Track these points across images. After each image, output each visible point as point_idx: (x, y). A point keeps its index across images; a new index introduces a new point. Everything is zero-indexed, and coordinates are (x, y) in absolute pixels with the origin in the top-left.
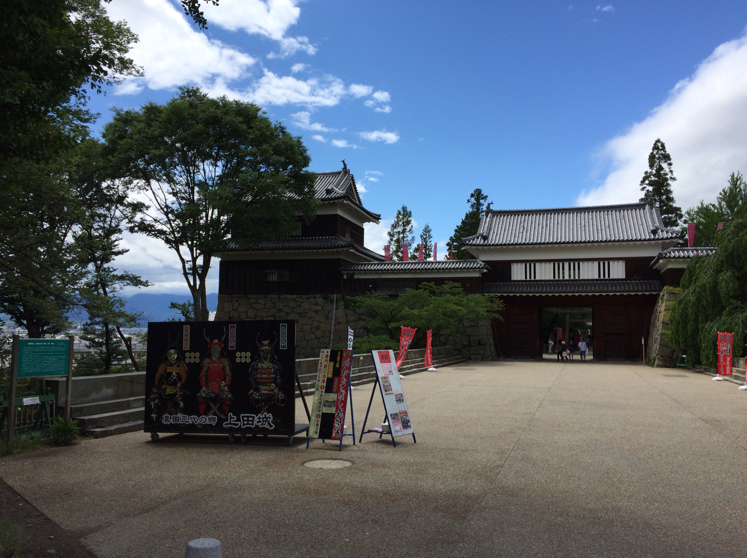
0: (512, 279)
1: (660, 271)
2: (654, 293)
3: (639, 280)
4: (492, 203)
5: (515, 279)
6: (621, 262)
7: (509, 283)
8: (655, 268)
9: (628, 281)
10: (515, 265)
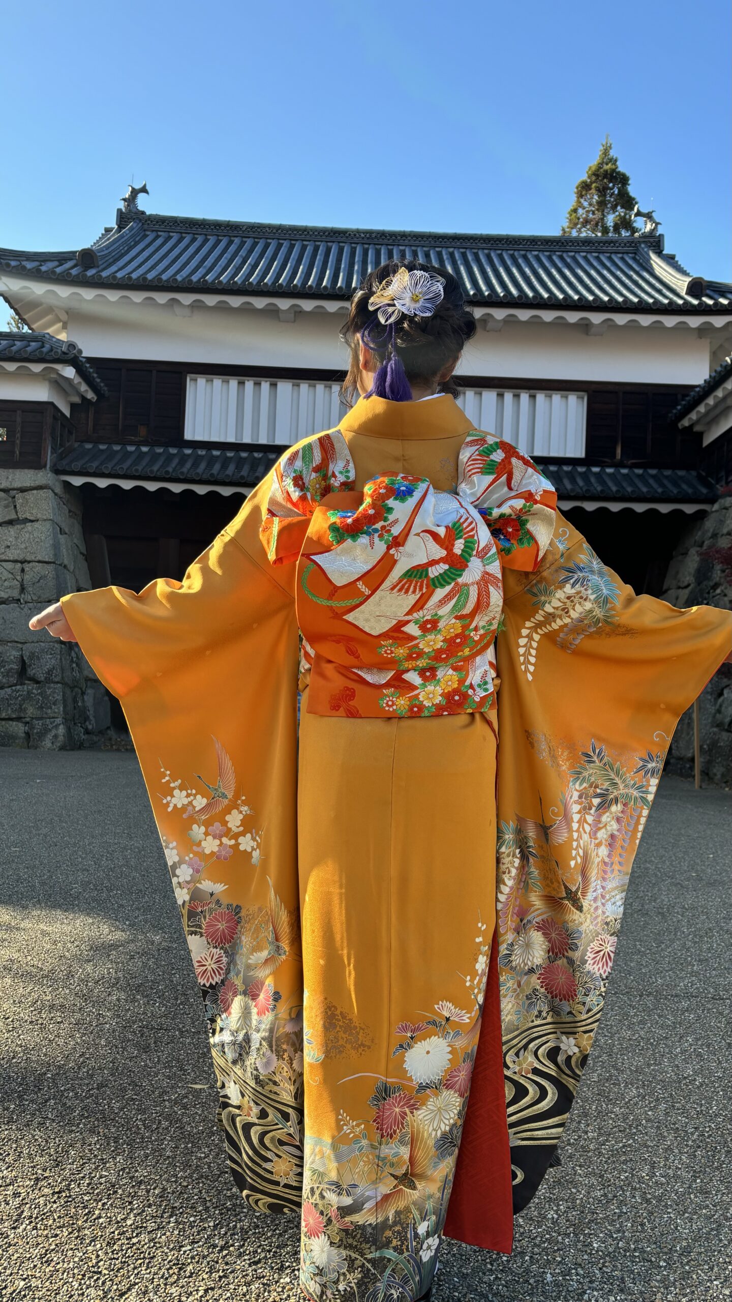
0: (188, 436)
1: (700, 435)
2: (689, 509)
3: (631, 467)
4: (144, 190)
5: (199, 438)
6: (573, 398)
7: (173, 451)
8: (685, 422)
9: (596, 469)
10: (201, 381)
